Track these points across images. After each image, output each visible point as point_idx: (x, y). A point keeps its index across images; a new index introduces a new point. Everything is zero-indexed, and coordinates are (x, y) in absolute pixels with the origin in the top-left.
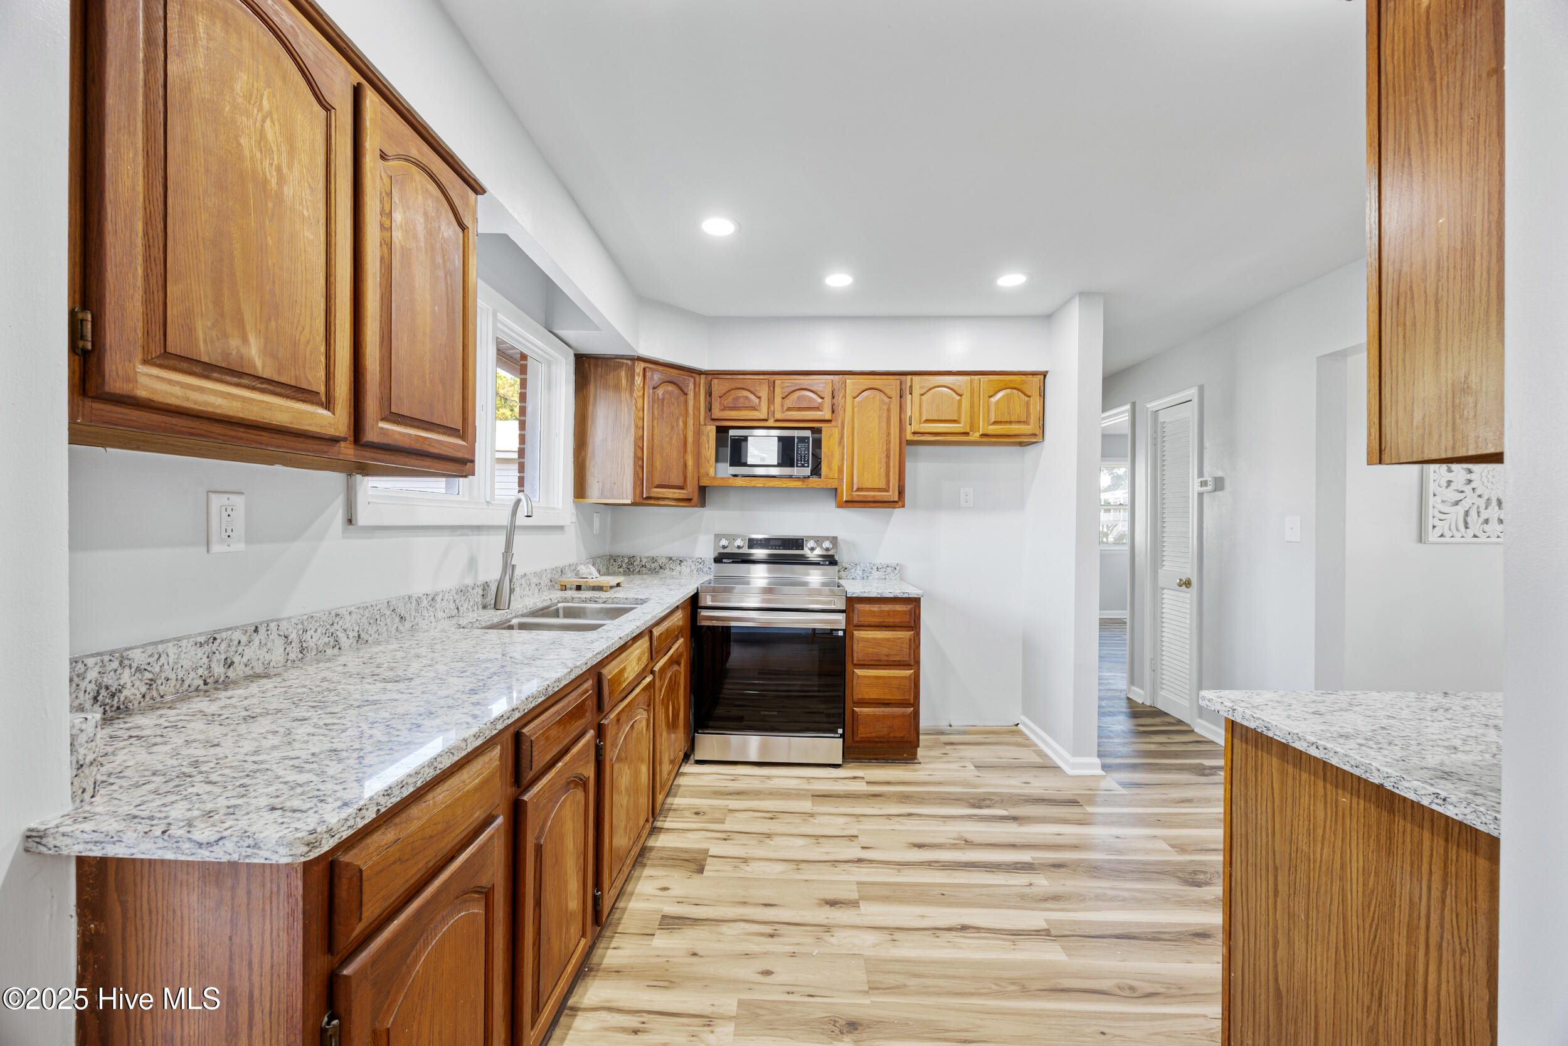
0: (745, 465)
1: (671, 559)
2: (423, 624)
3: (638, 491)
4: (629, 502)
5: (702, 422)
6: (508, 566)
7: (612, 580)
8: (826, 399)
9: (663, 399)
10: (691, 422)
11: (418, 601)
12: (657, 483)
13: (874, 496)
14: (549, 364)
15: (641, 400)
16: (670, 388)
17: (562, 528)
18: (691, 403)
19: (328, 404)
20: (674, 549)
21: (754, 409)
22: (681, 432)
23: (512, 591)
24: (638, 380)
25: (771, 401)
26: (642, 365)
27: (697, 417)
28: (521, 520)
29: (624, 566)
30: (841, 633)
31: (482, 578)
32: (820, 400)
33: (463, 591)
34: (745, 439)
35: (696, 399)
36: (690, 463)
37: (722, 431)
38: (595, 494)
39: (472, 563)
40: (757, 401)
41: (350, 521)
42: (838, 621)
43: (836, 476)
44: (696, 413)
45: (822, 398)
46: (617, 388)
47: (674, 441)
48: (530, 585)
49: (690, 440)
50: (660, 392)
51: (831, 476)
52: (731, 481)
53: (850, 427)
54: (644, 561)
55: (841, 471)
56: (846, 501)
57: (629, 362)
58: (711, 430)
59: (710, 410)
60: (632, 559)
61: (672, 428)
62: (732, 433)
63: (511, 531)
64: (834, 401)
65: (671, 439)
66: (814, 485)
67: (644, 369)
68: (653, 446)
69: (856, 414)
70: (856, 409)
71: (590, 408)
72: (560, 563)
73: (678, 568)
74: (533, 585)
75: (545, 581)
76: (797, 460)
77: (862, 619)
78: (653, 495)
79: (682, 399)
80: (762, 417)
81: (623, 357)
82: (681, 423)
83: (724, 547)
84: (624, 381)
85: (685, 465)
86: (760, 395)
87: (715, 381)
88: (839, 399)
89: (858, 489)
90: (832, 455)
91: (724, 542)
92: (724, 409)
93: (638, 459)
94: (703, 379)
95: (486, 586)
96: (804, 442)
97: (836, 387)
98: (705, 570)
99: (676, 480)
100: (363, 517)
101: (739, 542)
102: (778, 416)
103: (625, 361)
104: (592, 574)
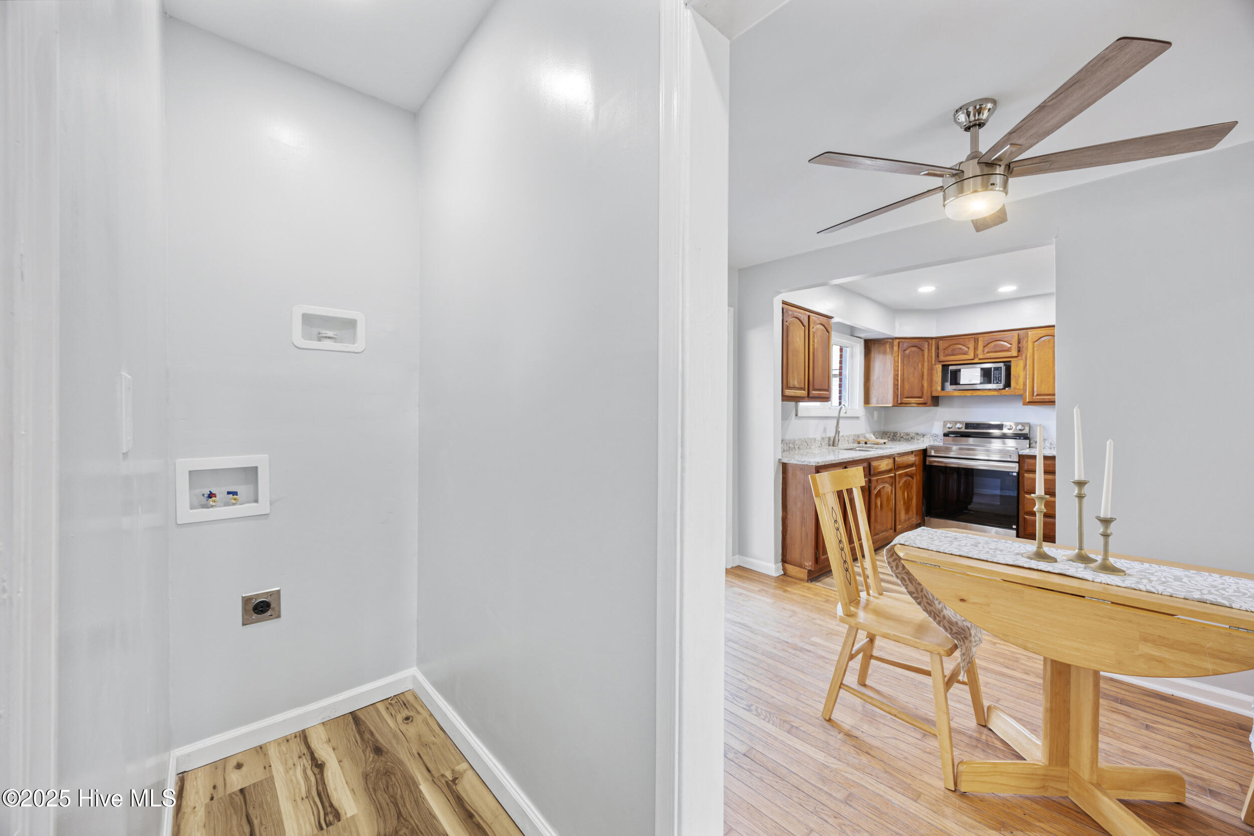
0: (959, 384)
1: (917, 434)
2: (813, 447)
3: (895, 400)
4: (891, 405)
5: (933, 363)
6: (837, 432)
7: (882, 441)
8: (1014, 344)
9: (909, 356)
10: (926, 364)
11: (811, 440)
12: (906, 396)
13: (1049, 399)
14: (852, 348)
15: (897, 358)
16: (914, 349)
17: (858, 418)
18: (926, 355)
19: (804, 390)
20: (920, 429)
21: (965, 354)
22: (920, 370)
23: (839, 440)
24: (896, 348)
25: (976, 349)
26: (898, 340)
27: (930, 361)
28: (842, 414)
29: (891, 437)
30: (1015, 474)
31: (828, 435)
32: (1009, 346)
33: (823, 439)
34: (959, 370)
35: (929, 353)
36: (925, 384)
37: (945, 367)
38: (874, 402)
39: (825, 430)
40: (967, 349)
41: (796, 415)
42: (1014, 468)
43: (1022, 388)
44: (930, 359)
45: (1011, 344)
46: (885, 353)
47: (916, 375)
48: (845, 440)
49: (925, 373)
50: (907, 352)
51: (1018, 387)
52: (951, 393)
53: (1032, 358)
54: (902, 435)
55: (1025, 384)
56: (1028, 402)
57: (891, 340)
58: (939, 367)
59: (938, 356)
60: (895, 434)
61: (915, 368)
62: (951, 368)
63: (838, 419)
64: (1019, 345)
65: (914, 374)
66: (1006, 393)
67: (899, 343)
68: (903, 379)
69: (1035, 352)
70: (1035, 349)
71: (872, 363)
72: (858, 433)
73: (922, 439)
74: (846, 440)
75: (851, 440)
76: (994, 380)
77: (1030, 467)
78: (903, 402)
79: (921, 353)
80: (970, 358)
81: (888, 338)
82: (920, 366)
83: (949, 428)
84: (888, 350)
85: (923, 386)
86: (969, 346)
87: (941, 342)
88: (1023, 343)
89: (1038, 395)
90: (1019, 376)
91: (949, 425)
92: (947, 355)
93: (896, 386)
94: (934, 341)
95: (829, 438)
96: (999, 370)
97: (1021, 337)
98: (938, 440)
99: (917, 394)
100: (799, 415)
101: (958, 425)
102: (981, 357)
103: (889, 340)
104: (872, 437)
